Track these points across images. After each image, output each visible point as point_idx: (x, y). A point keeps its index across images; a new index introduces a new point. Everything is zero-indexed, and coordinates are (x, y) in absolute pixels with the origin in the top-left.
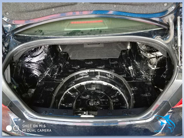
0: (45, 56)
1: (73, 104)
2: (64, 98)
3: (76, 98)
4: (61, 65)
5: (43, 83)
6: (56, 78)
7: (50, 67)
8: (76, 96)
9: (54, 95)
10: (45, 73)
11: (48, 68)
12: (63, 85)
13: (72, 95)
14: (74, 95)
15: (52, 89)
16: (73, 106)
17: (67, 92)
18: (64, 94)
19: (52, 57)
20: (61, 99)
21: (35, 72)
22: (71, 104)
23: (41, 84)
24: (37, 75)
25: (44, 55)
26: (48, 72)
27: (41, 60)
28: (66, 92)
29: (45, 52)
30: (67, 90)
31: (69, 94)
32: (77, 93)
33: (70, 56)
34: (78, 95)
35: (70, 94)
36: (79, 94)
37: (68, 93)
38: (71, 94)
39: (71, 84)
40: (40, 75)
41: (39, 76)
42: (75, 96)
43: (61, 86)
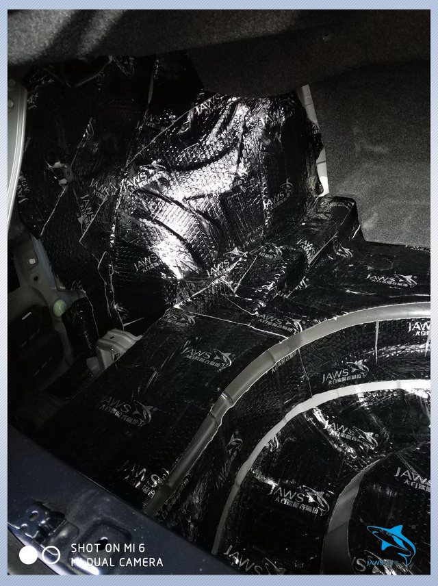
0: (237, 178)
1: (332, 500)
2: (281, 437)
3: (358, 463)
4: (308, 247)
5: (191, 318)
6: (261, 311)
7: (247, 249)
8: (359, 453)
9: (227, 401)
10: (216, 270)
11: (236, 251)
12: (297, 356)
13: (333, 438)
14: (350, 443)
15: (221, 361)
16: (328, 514)
17: (310, 413)
18: (290, 416)
19: (271, 194)
20: (264, 443)
21: (167, 249)
22: (319, 495)
23: (179, 320)
24: (171, 268)
25: (234, 169)
26: (229, 270)
27: (210, 196)
28: (300, 408)
29: (240, 155)
30: (308, 397)
31: (321, 425)
32: (369, 435)
33: (367, 225)
34: (379, 449)
35: (327, 426)
36: (382, 445)
37: (315, 420)
38: (333, 432)
39: (345, 367)
40: (190, 276)
41: (179, 276)
42: (351, 450)
43: (279, 356)
